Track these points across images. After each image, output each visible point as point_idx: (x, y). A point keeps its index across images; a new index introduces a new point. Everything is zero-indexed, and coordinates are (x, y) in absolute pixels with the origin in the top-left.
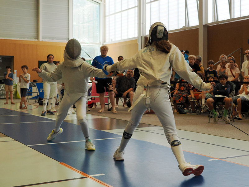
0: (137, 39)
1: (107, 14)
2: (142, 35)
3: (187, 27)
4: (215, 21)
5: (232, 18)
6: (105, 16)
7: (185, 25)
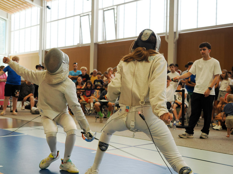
0: (38, 52)
1: (12, 29)
2: (43, 49)
3: (81, 44)
4: (104, 40)
5: (117, 38)
6: (10, 31)
7: (79, 43)
